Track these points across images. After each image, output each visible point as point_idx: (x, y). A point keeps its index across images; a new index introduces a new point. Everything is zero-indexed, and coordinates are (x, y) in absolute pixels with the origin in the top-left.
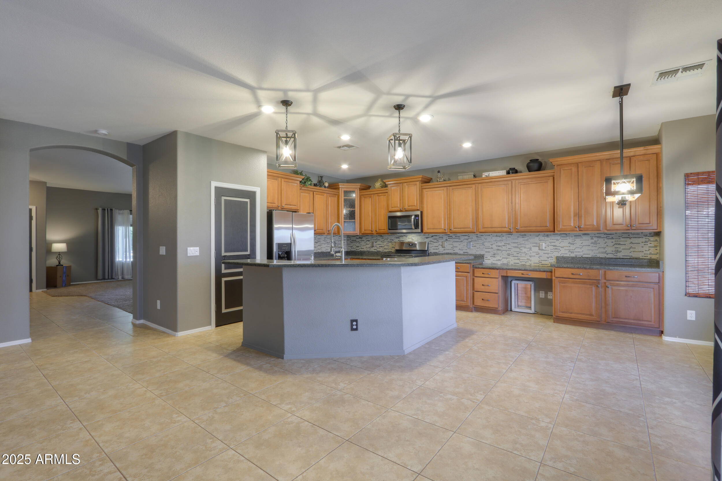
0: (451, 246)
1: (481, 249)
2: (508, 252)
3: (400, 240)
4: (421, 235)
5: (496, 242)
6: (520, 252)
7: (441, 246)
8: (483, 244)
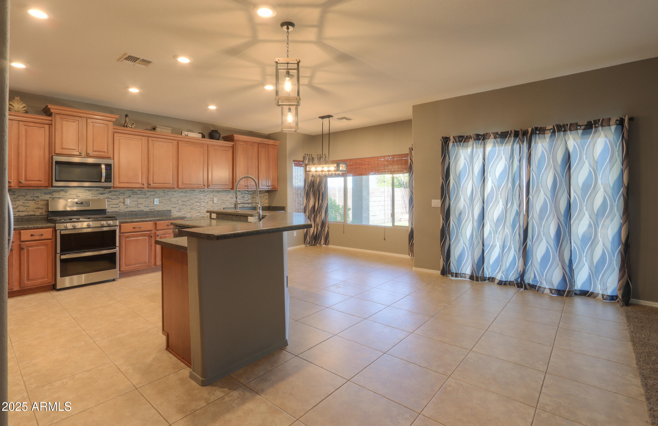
0: (136, 203)
1: (168, 205)
2: (191, 207)
5: (181, 198)
6: (200, 206)
7: (122, 204)
8: (169, 200)
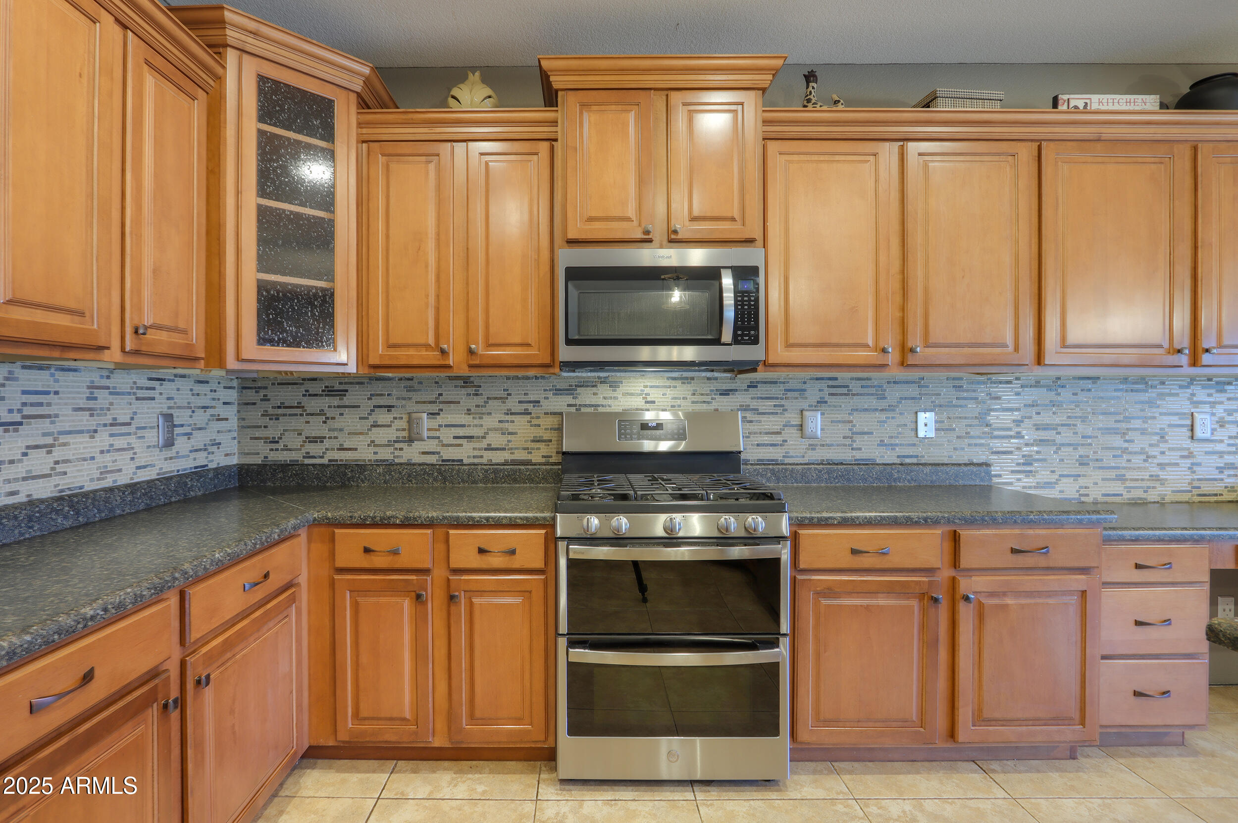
0: (844, 430)
1: (973, 441)
2: (1082, 451)
3: (578, 402)
4: (693, 379)
5: (1034, 411)
6: (1125, 450)
7: (794, 432)
